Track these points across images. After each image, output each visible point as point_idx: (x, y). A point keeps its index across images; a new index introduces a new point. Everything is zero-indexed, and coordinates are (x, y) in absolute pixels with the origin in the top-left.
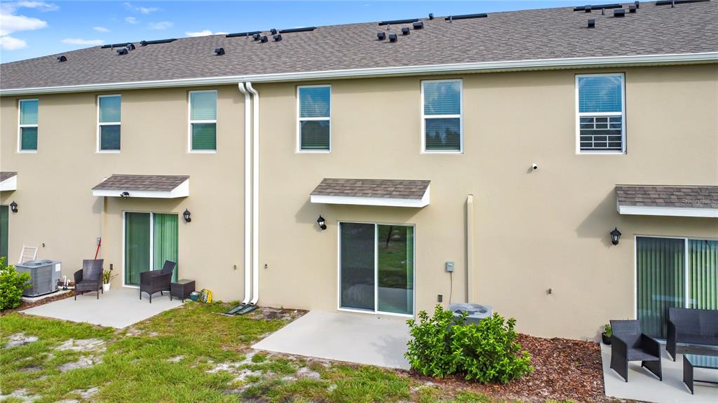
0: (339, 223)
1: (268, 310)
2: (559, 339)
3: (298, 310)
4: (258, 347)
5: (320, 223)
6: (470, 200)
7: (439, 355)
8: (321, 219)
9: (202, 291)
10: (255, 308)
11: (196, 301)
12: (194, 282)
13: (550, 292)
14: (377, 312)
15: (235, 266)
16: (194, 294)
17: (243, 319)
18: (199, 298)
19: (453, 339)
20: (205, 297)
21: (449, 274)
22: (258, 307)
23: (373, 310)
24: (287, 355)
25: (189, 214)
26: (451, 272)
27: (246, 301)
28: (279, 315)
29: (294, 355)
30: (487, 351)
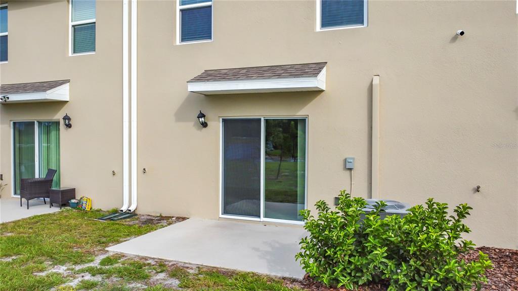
0: (221, 120)
1: (146, 217)
2: (488, 249)
3: (177, 217)
4: (113, 249)
5: (201, 120)
6: (376, 81)
7: (347, 258)
8: (202, 115)
9: (81, 198)
10: (131, 215)
11: (74, 208)
12: (74, 190)
13: (477, 190)
14: (262, 219)
15: (113, 172)
16: (73, 201)
17: (113, 224)
18: (78, 206)
19: (367, 235)
20: (84, 205)
21: (348, 172)
22: (136, 215)
23: (259, 216)
24: (146, 259)
25: (69, 119)
26: (350, 169)
27: (124, 208)
28: (155, 222)
29: (154, 259)
30: (425, 249)
